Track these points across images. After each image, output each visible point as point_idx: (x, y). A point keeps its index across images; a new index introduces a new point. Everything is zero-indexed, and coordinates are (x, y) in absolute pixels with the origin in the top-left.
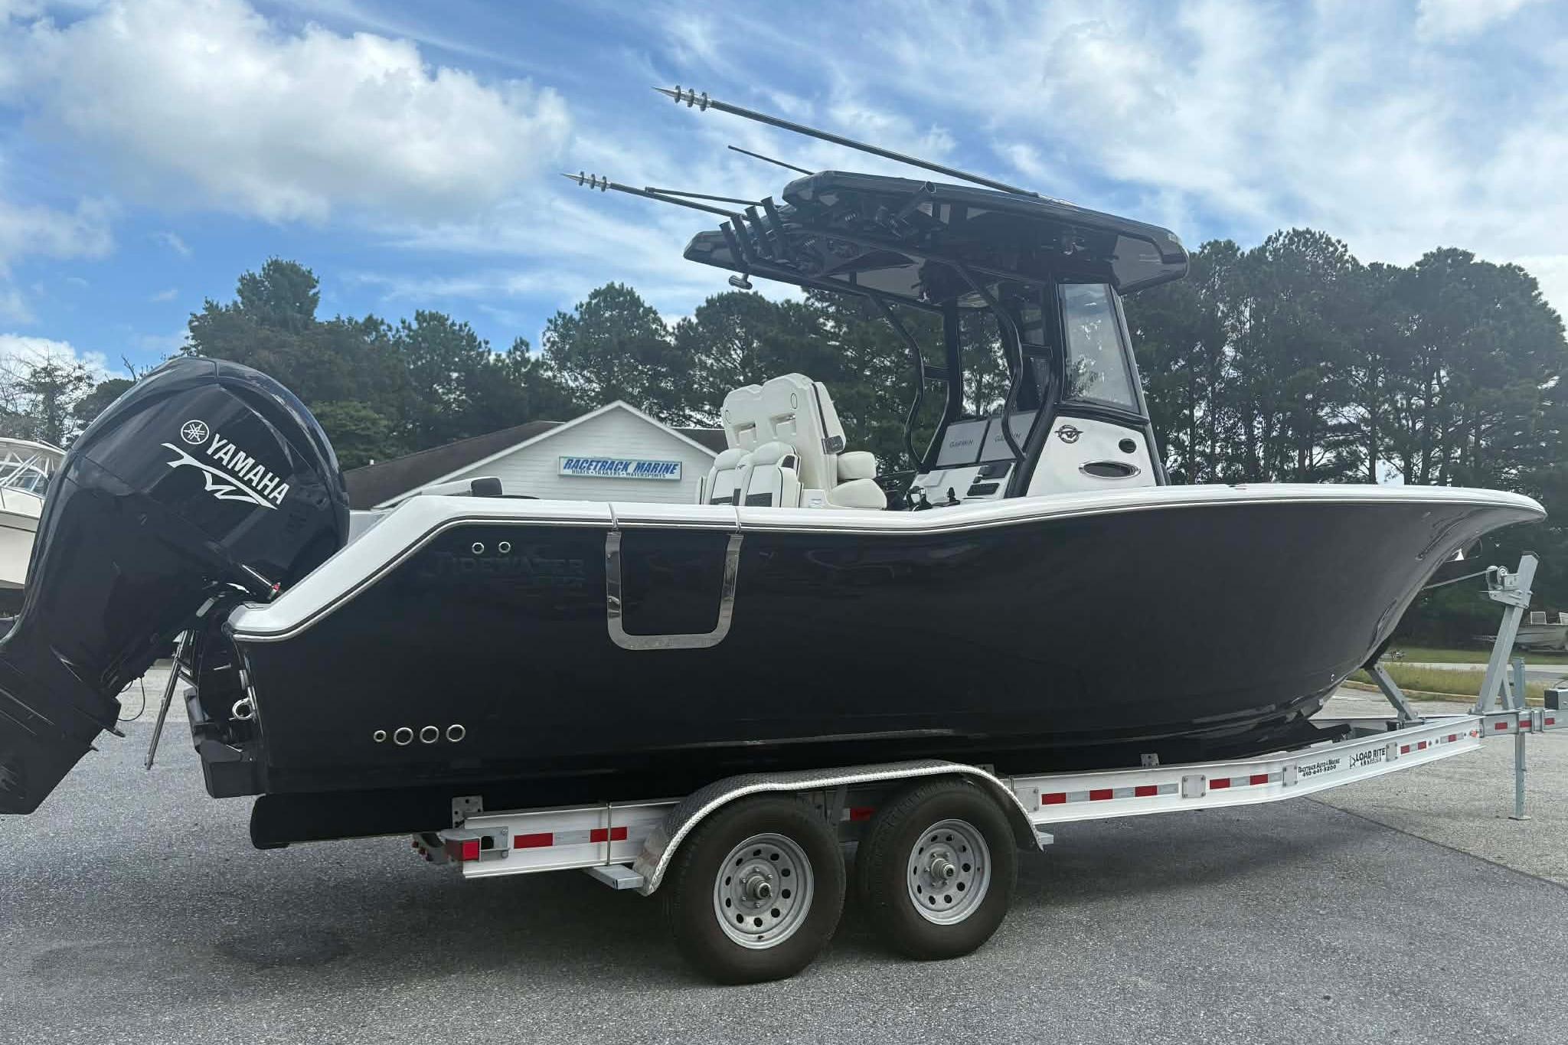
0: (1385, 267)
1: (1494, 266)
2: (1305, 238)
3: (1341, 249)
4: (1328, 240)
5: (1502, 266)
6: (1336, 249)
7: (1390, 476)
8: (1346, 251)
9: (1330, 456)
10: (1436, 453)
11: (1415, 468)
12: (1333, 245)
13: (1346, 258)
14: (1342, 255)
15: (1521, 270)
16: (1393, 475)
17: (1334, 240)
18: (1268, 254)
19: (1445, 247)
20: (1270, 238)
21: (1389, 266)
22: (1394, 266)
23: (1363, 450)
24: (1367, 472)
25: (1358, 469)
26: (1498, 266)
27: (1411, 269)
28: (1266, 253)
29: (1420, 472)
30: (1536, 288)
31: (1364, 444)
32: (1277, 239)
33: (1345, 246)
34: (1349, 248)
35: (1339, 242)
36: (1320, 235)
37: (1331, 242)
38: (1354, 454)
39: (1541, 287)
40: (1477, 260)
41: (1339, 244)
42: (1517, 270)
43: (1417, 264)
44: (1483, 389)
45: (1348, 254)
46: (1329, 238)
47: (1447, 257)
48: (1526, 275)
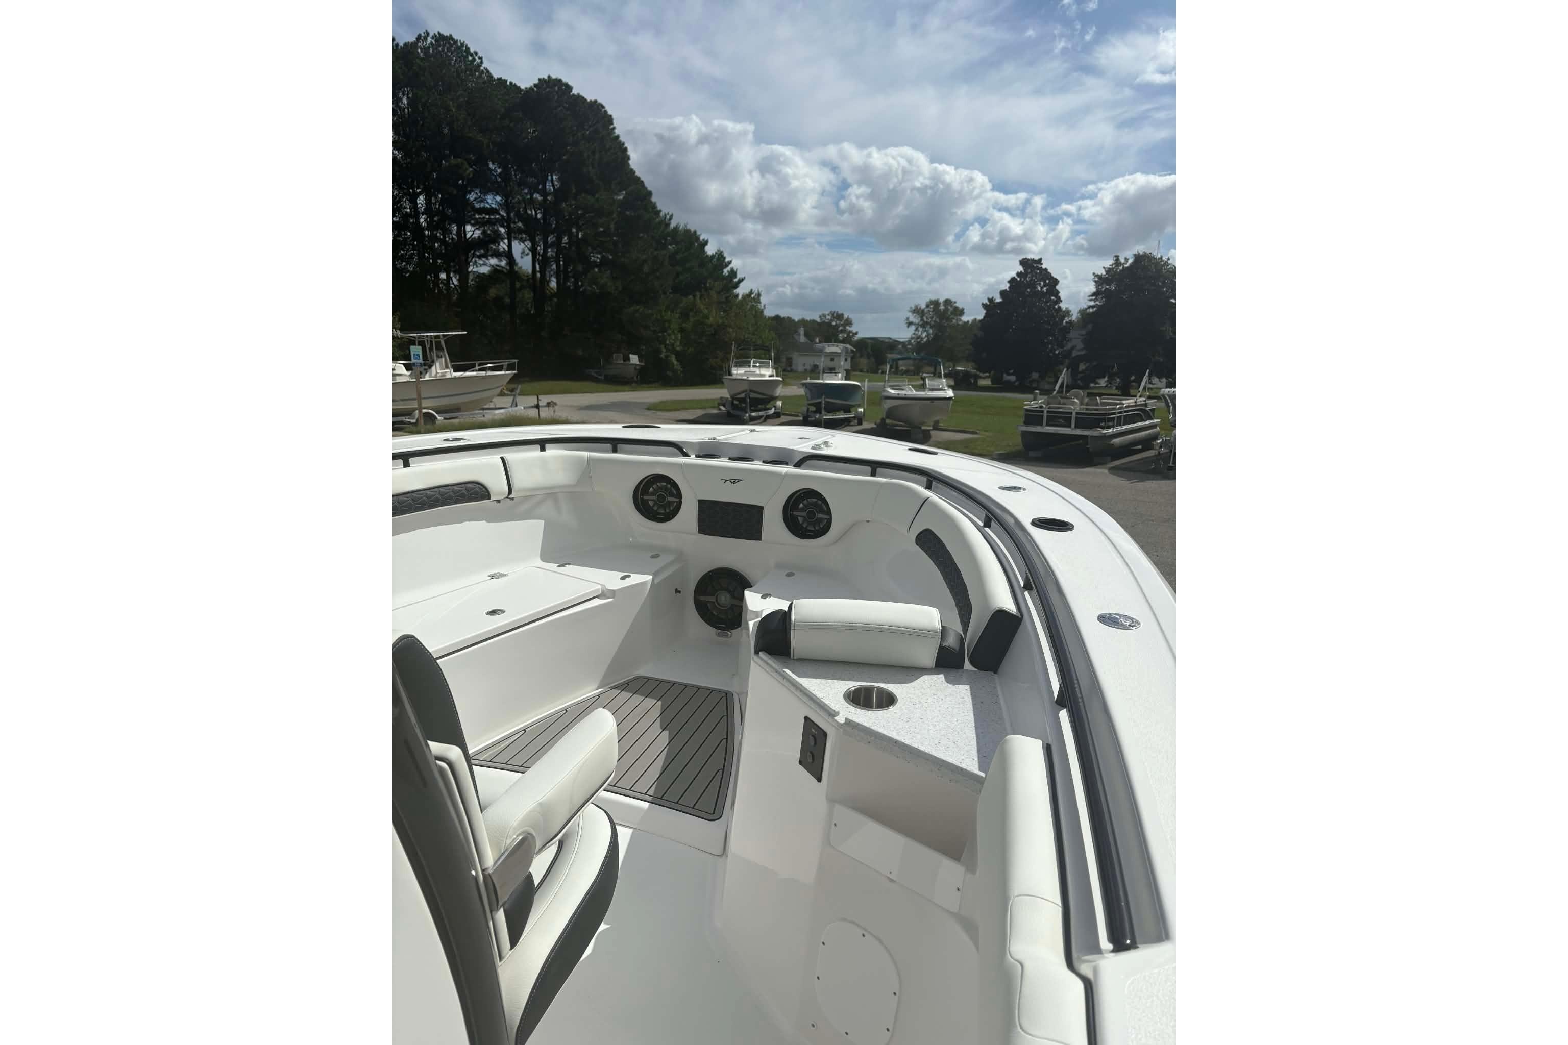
0: (508, 83)
1: (586, 100)
2: (449, 43)
3: (478, 61)
4: (468, 49)
5: (591, 101)
6: (474, 60)
7: (525, 254)
8: (482, 62)
9: (478, 233)
10: (551, 239)
11: (539, 248)
12: (472, 55)
13: (482, 68)
14: (479, 65)
15: (603, 107)
16: (526, 253)
17: (472, 50)
18: (419, 50)
19: (554, 77)
20: (420, 36)
21: (511, 83)
22: (515, 84)
23: (502, 230)
24: (506, 248)
25: (499, 245)
26: (589, 100)
27: (531, 88)
28: (418, 49)
29: (542, 251)
30: (612, 124)
31: (503, 226)
32: (426, 38)
33: (480, 58)
34: (484, 59)
35: (476, 53)
36: (461, 44)
37: (470, 52)
38: (497, 232)
39: (615, 123)
40: (575, 92)
41: (476, 55)
42: (600, 106)
43: (535, 85)
44: (583, 195)
45: (483, 66)
46: (469, 48)
47: (555, 85)
48: (606, 112)
